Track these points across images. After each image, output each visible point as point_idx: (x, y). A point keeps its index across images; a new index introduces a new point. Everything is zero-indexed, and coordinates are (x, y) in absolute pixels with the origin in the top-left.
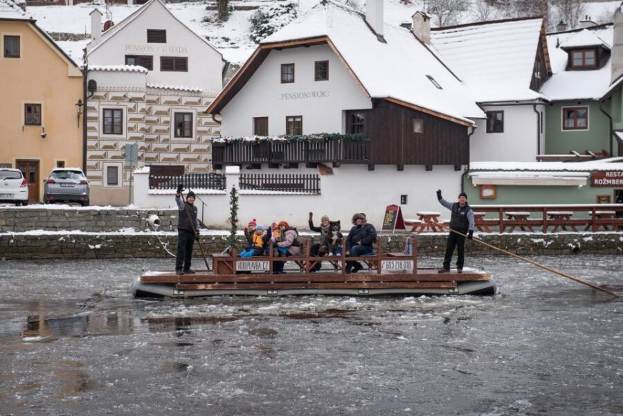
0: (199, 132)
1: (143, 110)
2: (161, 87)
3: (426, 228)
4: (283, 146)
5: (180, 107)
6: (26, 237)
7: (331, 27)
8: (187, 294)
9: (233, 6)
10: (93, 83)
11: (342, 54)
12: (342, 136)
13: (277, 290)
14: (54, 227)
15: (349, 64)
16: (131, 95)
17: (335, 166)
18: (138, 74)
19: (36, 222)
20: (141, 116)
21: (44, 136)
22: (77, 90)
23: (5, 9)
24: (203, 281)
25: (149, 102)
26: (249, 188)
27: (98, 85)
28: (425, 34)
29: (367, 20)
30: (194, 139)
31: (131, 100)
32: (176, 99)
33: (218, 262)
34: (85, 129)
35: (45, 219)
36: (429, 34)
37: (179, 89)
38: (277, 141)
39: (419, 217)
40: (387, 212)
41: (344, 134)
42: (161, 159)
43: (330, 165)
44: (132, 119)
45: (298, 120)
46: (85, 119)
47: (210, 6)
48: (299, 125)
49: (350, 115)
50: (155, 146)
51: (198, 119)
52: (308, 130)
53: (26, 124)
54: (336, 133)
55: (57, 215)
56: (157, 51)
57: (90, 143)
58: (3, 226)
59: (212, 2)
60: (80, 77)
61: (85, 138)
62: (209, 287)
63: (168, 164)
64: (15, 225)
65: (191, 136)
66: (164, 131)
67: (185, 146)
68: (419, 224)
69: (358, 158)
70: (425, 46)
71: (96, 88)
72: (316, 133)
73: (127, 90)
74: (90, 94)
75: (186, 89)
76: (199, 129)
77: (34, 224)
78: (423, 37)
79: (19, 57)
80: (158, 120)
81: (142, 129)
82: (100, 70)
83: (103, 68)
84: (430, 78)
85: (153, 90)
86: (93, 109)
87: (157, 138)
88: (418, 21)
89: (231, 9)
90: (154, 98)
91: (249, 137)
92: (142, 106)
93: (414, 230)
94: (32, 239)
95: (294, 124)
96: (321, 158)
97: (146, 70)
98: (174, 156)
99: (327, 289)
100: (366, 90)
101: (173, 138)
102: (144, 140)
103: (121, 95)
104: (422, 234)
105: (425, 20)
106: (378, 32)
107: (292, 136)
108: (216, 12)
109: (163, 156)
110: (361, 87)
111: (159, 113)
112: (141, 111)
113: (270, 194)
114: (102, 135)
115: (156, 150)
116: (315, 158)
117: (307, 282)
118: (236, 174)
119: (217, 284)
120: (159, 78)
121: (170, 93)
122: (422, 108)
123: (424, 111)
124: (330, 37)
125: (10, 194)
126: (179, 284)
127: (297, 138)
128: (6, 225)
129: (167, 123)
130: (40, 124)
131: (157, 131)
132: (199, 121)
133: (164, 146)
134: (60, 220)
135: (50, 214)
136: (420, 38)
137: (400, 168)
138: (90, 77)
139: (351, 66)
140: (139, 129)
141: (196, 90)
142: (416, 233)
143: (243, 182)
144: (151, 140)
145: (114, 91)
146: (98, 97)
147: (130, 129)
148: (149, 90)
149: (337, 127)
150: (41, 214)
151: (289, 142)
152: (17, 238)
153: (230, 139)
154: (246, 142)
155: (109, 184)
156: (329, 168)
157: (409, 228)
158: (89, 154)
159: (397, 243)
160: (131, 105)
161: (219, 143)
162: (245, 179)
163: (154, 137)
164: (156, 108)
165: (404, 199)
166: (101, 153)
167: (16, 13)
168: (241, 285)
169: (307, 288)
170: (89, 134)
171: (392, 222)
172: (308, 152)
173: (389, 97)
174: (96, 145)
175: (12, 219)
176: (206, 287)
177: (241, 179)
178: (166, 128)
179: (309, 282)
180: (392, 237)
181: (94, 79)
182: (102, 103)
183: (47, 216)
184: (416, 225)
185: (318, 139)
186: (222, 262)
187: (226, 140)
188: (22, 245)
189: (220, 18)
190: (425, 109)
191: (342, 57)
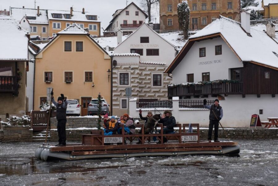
0: (164, 83)
1: (138, 73)
2: (146, 63)
3: (272, 125)
4: (200, 87)
5: (155, 72)
6: (77, 131)
7: (222, 29)
8: (78, 157)
9: (190, 33)
10: (115, 62)
11: (228, 41)
12: (229, 81)
13: (128, 154)
14: (91, 126)
15: (231, 45)
16: (132, 67)
17: (226, 96)
18: (135, 57)
19: (83, 124)
20: (137, 76)
21: (93, 86)
22: (108, 65)
23: (77, 30)
24: (87, 150)
25: (141, 70)
26: (183, 107)
27: (118, 62)
28: (273, 33)
29: (242, 26)
30: (162, 86)
31: (132, 69)
32: (153, 68)
33: (94, 138)
34: (112, 83)
35: (87, 122)
36: (275, 34)
37: (155, 64)
38: (197, 84)
39: (269, 120)
40: (252, 118)
41: (230, 79)
42: (147, 96)
43: (223, 95)
44: (133, 78)
45: (208, 74)
46: (112, 78)
47: (180, 33)
48: (209, 76)
49: (232, 71)
50: (144, 90)
51: (164, 77)
52: (213, 79)
53: (86, 81)
54: (226, 79)
55: (92, 120)
56: (145, 47)
57: (114, 89)
58: (68, 126)
59: (181, 32)
60: (109, 59)
61: (112, 87)
62: (91, 153)
63: (150, 98)
64: (73, 125)
65: (161, 85)
66: (148, 83)
67: (158, 90)
68: (268, 123)
69: (237, 92)
70: (273, 39)
71: (116, 64)
72: (216, 80)
73: (130, 64)
74: (114, 67)
75: (158, 64)
76: (165, 82)
77: (81, 125)
78: (271, 34)
79: (82, 51)
80: (145, 78)
81: (138, 82)
82: (118, 55)
83: (120, 55)
84: (275, 53)
85: (143, 64)
86: (115, 73)
87: (145, 86)
88: (269, 27)
89: (189, 34)
90: (144, 68)
91: (185, 83)
92: (137, 71)
93: (266, 127)
94: (80, 132)
95: (206, 76)
96: (219, 92)
97: (139, 55)
98: (153, 94)
99: (156, 152)
100: (240, 58)
101: (152, 86)
102: (138, 87)
103: (128, 66)
104: (270, 128)
105: (272, 27)
106: (247, 32)
107: (204, 82)
108: (183, 36)
109: (148, 94)
110: (237, 56)
111: (146, 75)
112: (137, 74)
113: (194, 110)
114: (119, 85)
115: (145, 92)
116: (216, 92)
117: (145, 149)
118: (177, 101)
119: (95, 151)
120: (146, 59)
121: (151, 65)
122: (269, 66)
123: (270, 67)
124: (221, 33)
125: (72, 111)
126: (73, 151)
127: (207, 83)
128: (69, 126)
129: (149, 79)
130: (92, 81)
131: (145, 83)
132: (164, 78)
133: (148, 90)
134: (94, 123)
135: (89, 120)
136: (270, 35)
137: (259, 96)
138: (114, 59)
139: (232, 47)
140: (136, 82)
141: (163, 64)
142: (267, 128)
143: (181, 104)
144: (142, 87)
145: (124, 65)
146: (117, 68)
147: (132, 82)
148: (140, 64)
149: (226, 76)
150: (85, 120)
151: (203, 85)
152: (73, 131)
153: (176, 84)
154: (183, 86)
155: (122, 108)
156: (223, 97)
157: (263, 126)
158: (114, 94)
159: (257, 133)
160: (132, 71)
161: (171, 86)
162: (182, 103)
163: (144, 86)
164: (144, 73)
165: (261, 112)
166: (119, 94)
167: (81, 31)
168: (109, 151)
169: (145, 152)
170: (114, 85)
171: (255, 123)
172: (212, 90)
173: (252, 61)
174: (117, 90)
175: (72, 123)
176: (89, 153)
177: (180, 103)
178: (149, 81)
179: (146, 149)
180: (254, 130)
181: (115, 60)
182: (119, 71)
183: (88, 121)
184: (267, 124)
185: (217, 83)
186: (96, 138)
187: (174, 85)
188: (75, 134)
189: (184, 38)
190: (271, 66)
191: (228, 42)
